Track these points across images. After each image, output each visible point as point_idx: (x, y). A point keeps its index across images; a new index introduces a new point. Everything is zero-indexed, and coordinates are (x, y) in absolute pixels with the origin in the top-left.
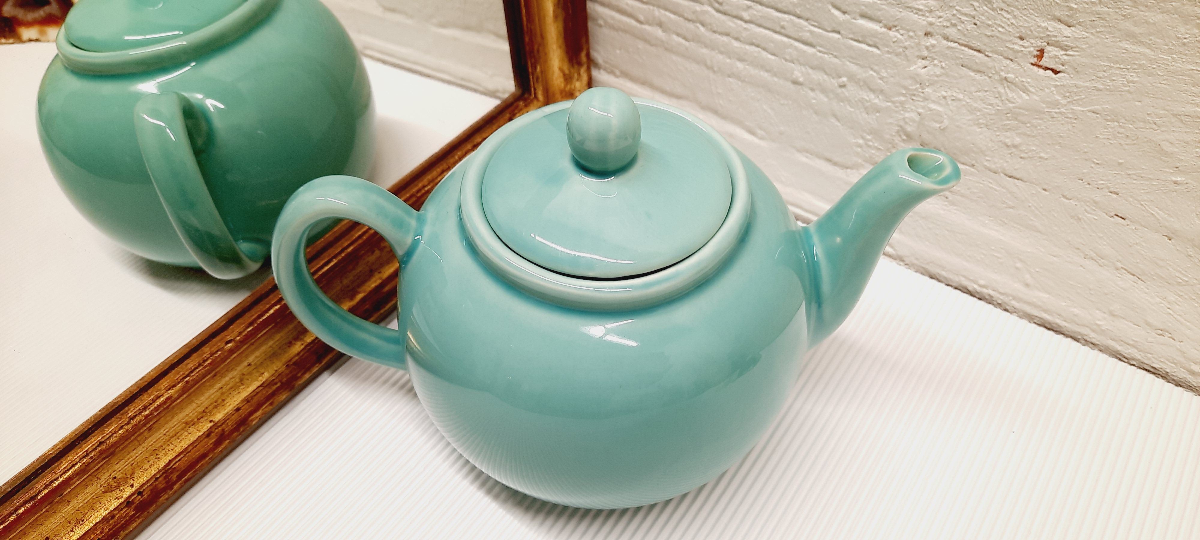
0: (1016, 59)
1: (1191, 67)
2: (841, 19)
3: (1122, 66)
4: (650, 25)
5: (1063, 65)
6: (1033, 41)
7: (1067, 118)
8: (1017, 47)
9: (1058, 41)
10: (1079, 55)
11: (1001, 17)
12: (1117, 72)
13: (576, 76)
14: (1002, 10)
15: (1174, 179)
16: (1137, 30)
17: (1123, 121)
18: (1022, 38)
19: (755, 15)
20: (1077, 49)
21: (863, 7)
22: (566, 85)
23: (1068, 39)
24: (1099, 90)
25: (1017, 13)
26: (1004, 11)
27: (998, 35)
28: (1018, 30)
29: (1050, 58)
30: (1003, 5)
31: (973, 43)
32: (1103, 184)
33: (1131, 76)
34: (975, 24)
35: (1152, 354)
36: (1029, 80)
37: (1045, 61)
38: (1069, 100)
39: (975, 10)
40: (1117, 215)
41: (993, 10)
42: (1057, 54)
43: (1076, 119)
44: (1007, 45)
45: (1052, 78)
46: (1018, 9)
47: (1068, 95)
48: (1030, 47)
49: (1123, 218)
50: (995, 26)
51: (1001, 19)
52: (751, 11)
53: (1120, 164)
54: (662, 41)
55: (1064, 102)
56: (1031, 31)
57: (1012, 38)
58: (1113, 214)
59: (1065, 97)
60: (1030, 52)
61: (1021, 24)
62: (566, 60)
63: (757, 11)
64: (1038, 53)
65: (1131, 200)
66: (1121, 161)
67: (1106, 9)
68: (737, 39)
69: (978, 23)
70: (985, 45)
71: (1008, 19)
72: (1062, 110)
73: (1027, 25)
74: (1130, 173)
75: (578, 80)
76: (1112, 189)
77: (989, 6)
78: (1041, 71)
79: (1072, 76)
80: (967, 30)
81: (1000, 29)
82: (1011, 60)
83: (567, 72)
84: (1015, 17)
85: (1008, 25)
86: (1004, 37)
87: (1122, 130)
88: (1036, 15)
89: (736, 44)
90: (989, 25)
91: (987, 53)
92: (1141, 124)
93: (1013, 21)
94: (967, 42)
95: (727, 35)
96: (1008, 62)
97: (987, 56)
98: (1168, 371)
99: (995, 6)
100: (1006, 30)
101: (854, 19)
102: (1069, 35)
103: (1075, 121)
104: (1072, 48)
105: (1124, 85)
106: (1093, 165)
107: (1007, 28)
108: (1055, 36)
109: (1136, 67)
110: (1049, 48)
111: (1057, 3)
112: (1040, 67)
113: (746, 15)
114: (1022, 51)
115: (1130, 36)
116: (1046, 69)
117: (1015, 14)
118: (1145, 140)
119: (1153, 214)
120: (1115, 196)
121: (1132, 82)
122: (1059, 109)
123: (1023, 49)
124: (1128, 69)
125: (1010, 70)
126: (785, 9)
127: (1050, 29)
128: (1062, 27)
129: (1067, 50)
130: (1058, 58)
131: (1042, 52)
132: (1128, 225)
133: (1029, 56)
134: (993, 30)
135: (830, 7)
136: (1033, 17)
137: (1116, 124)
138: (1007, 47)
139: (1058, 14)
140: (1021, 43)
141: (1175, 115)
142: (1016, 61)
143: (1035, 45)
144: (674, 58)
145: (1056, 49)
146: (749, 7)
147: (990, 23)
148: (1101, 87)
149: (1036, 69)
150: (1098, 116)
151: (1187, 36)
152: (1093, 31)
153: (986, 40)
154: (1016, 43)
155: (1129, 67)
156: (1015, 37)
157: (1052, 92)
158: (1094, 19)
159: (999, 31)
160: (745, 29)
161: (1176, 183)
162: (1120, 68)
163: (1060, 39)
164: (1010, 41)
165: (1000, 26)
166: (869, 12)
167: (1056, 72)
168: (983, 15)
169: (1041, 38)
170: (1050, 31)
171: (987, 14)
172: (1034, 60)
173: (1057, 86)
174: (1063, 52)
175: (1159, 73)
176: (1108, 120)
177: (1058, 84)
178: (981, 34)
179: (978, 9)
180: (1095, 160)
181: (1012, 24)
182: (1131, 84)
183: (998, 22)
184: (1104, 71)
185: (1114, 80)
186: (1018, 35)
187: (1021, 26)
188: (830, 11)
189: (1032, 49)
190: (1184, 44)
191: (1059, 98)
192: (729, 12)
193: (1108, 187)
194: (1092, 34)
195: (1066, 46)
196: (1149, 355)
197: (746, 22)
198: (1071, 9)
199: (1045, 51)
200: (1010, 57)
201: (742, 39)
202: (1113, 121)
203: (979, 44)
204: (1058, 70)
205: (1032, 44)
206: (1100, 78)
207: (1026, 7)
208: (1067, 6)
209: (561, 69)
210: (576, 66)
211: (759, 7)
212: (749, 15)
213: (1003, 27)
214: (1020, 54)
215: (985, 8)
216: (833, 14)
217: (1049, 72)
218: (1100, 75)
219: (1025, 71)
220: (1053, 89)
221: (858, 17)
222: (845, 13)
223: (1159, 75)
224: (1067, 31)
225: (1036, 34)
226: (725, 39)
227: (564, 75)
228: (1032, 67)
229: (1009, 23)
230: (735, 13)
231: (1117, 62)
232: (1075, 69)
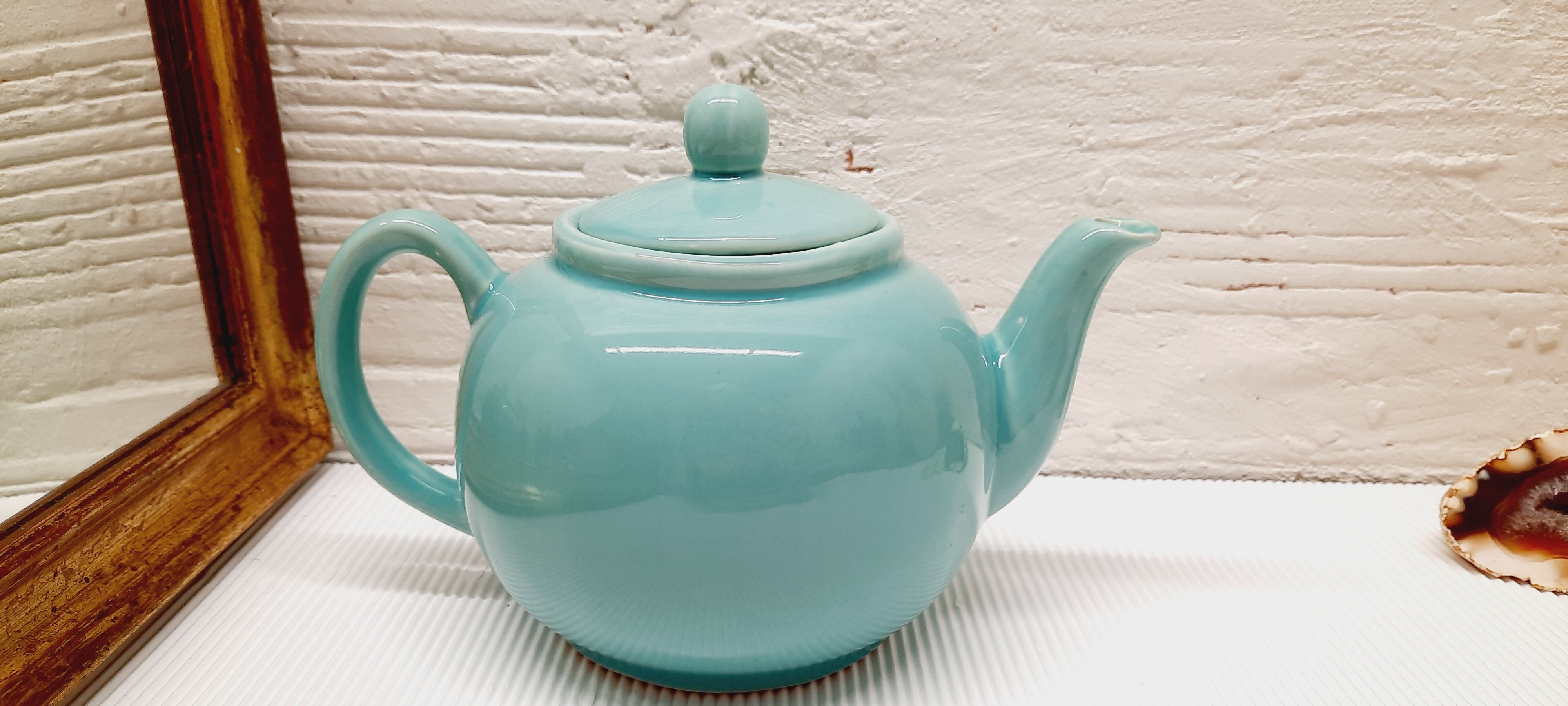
0: (830, 169)
1: (979, 121)
2: (641, 182)
3: (924, 143)
4: (397, 271)
5: (874, 159)
6: (838, 144)
7: (898, 214)
8: (827, 155)
9: (861, 136)
10: (884, 144)
11: (802, 128)
12: (923, 150)
13: (300, 365)
14: (801, 120)
15: (1009, 241)
16: (925, 101)
17: (945, 198)
18: (828, 145)
19: (538, 210)
20: (881, 138)
21: (662, 161)
22: (288, 379)
23: (869, 130)
24: (913, 174)
25: (815, 118)
26: (803, 121)
27: (806, 147)
28: (822, 136)
29: (861, 156)
30: (800, 114)
31: (785, 166)
32: (952, 276)
33: (935, 149)
34: (780, 144)
35: (1067, 456)
36: (850, 187)
37: (857, 162)
38: (891, 195)
39: (777, 128)
40: (977, 306)
41: (793, 122)
42: (865, 150)
43: (904, 213)
44: (818, 156)
45: (870, 178)
46: (816, 114)
47: (888, 190)
48: (838, 150)
49: (983, 307)
50: (800, 139)
51: (803, 130)
52: (531, 208)
53: (959, 246)
54: (419, 287)
55: (887, 198)
56: (834, 133)
57: (819, 147)
58: (972, 306)
59: (887, 193)
60: (841, 156)
61: (823, 128)
62: (285, 340)
63: (539, 205)
64: (847, 156)
65: (981, 281)
66: (959, 243)
67: (892, 89)
68: (519, 250)
69: (783, 141)
70: (796, 164)
71: (810, 128)
72: (889, 208)
73: (828, 128)
74: (970, 252)
75: (304, 372)
76: (963, 278)
77: (788, 120)
78: (856, 175)
79: (885, 168)
80: (774, 153)
81: (807, 141)
82: (826, 171)
83: (288, 359)
84: (815, 123)
85: (812, 134)
86: (812, 148)
87: (947, 209)
88: (834, 115)
89: (520, 256)
90: (794, 140)
91: (802, 172)
92: (962, 196)
93: (815, 128)
94: (778, 167)
95: (506, 248)
96: (823, 175)
97: (802, 175)
98: (1088, 468)
99: (793, 117)
100: (811, 139)
101: (656, 177)
102: (869, 126)
103: (904, 216)
104: (875, 139)
105: (933, 160)
106: (936, 258)
107: (812, 137)
108: (857, 132)
109: (936, 138)
110: (855, 147)
111: (848, 96)
112: (854, 170)
113: (526, 216)
114: (833, 157)
115: (921, 109)
116: (860, 169)
117: (814, 120)
118: (971, 210)
119: (1006, 289)
120: (967, 285)
121: (938, 154)
122: (886, 207)
123: (833, 155)
124: (929, 143)
125: (828, 182)
126: (573, 191)
127: (851, 125)
128: (860, 120)
129: (871, 143)
130: (868, 154)
131: (850, 153)
132: (990, 312)
133: (841, 161)
134: (799, 145)
135: (626, 173)
136: (831, 118)
137: (940, 204)
138: (819, 158)
139: (852, 106)
140: (829, 149)
141: (985, 174)
142: (831, 171)
143: (842, 147)
144: (439, 305)
145: (862, 146)
146: (528, 203)
147: (794, 137)
148: (914, 170)
149: (850, 174)
150: (922, 202)
151: (965, 93)
152: (888, 115)
153: (796, 158)
154: (824, 151)
155: (930, 141)
156: (821, 145)
157: (874, 192)
158: (885, 102)
159: (805, 143)
160: (529, 232)
161: (1012, 245)
162: (924, 145)
163: (862, 133)
164: (819, 150)
165: (805, 137)
166: (670, 164)
167: (870, 170)
168: (784, 131)
169: (845, 138)
170: (851, 128)
171: (788, 129)
172: (846, 165)
173: (876, 183)
174: (869, 147)
175: (957, 137)
176: (932, 203)
177: (876, 181)
178: (789, 152)
179: (778, 126)
180: (936, 252)
181: (815, 131)
182: (938, 158)
183: (801, 134)
184: (911, 153)
185: (922, 159)
186: (823, 141)
187: (823, 131)
188: (626, 176)
189: (841, 152)
190: (966, 102)
191: (881, 195)
192: (505, 218)
193: (958, 277)
194: (888, 118)
195: (871, 138)
196: (1065, 459)
197: (526, 223)
198: (862, 98)
199: (853, 151)
200: (825, 168)
201: (527, 247)
202: (936, 202)
203: (790, 165)
204: (871, 167)
205: (838, 146)
206: (909, 161)
207: (821, 110)
208: (858, 96)
209: (279, 356)
210: (299, 351)
211: (542, 200)
212: (531, 213)
213: (808, 138)
214: (832, 162)
215: (784, 123)
216: (630, 179)
217: (864, 173)
218: (910, 157)
219: (842, 178)
220: (874, 188)
221: (659, 175)
222: (643, 174)
223: (958, 140)
224: (866, 123)
225: (839, 135)
226: (505, 254)
227: (285, 364)
228: (846, 173)
229: (812, 132)
230: (511, 216)
231: (919, 140)
232: (884, 159)
